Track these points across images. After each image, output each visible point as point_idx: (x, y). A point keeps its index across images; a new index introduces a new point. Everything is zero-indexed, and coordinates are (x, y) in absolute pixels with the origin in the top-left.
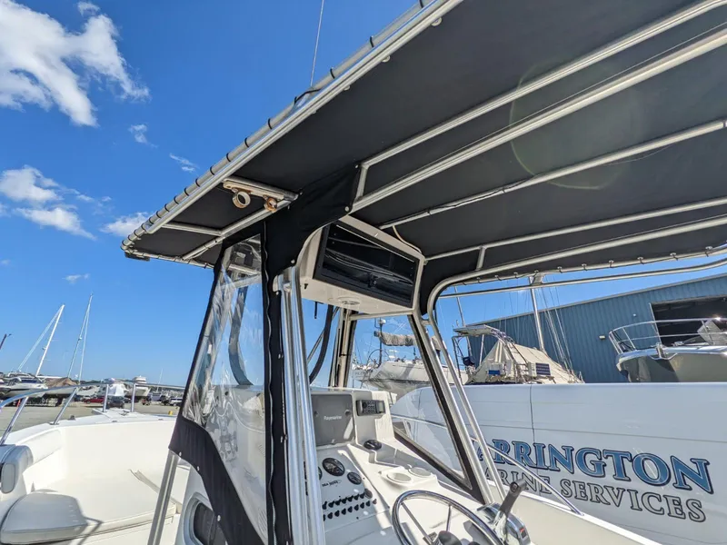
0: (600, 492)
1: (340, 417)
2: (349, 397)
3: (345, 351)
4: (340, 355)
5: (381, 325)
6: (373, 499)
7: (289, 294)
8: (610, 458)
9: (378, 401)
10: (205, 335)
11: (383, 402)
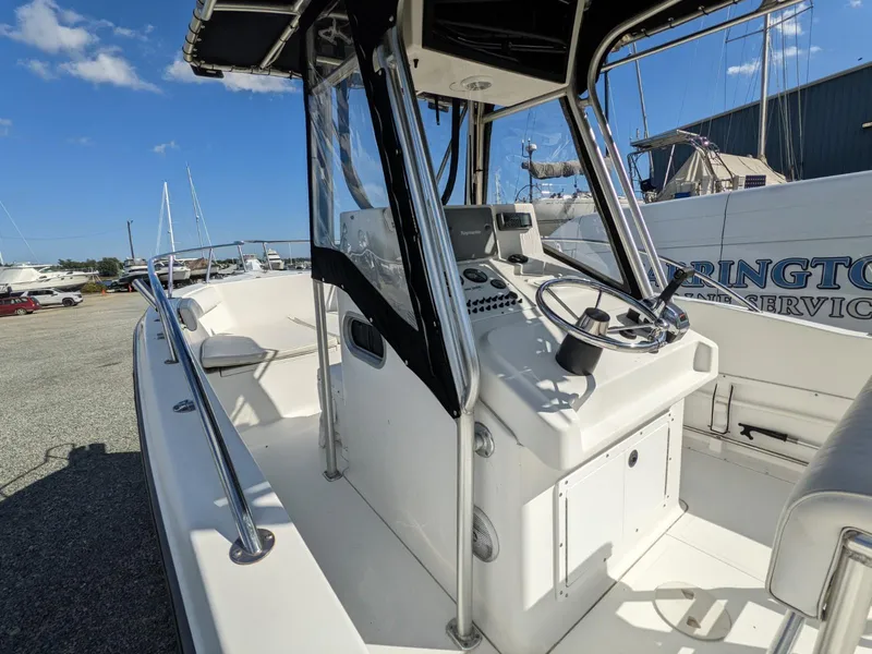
0: (794, 303)
1: (479, 232)
2: (489, 210)
3: (480, 165)
4: (475, 172)
5: (531, 152)
6: (518, 299)
7: (395, 71)
8: (820, 268)
9: (523, 214)
10: (314, 160)
11: (529, 214)
